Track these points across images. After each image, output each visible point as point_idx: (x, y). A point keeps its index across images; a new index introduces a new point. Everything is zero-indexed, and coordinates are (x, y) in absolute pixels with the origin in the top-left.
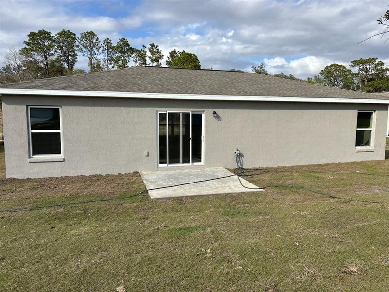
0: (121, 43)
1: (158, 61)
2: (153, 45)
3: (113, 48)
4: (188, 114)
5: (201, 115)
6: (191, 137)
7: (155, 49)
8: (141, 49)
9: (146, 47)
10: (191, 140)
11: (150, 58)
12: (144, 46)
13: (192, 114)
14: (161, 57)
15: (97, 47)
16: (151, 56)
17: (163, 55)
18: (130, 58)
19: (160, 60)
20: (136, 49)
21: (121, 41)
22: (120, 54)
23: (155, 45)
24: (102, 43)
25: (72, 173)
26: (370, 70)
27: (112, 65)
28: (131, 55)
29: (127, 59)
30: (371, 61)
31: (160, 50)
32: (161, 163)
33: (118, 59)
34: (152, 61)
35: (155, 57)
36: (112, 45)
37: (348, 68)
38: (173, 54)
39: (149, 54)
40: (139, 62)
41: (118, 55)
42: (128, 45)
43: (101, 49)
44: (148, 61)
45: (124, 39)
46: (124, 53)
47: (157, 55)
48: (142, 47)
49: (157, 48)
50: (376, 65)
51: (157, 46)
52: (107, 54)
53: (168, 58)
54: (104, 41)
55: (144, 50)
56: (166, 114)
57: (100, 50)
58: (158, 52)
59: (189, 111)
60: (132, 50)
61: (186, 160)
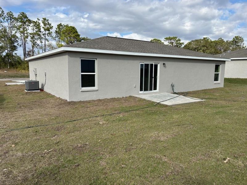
0: (21, 15)
1: (49, 30)
2: (45, 19)
3: (15, 18)
4: (153, 64)
5: (157, 65)
6: (153, 76)
7: (46, 22)
8: (36, 21)
9: (39, 20)
10: (153, 79)
11: (43, 27)
12: (38, 19)
13: (154, 65)
14: (51, 28)
15: (3, 17)
16: (44, 26)
17: (52, 27)
18: (29, 27)
19: (50, 30)
20: (33, 20)
21: (21, 14)
22: (21, 23)
23: (47, 19)
24: (5, 14)
25: (101, 98)
26: (174, 43)
27: (15, 31)
28: (30, 25)
29: (27, 27)
30: (174, 38)
31: (50, 23)
32: (140, 91)
33: (20, 27)
34: (45, 30)
35: (47, 27)
36: (14, 17)
37: (162, 42)
38: (60, 26)
39: (42, 25)
40: (36, 30)
41: (19, 24)
42: (26, 17)
43: (6, 18)
44: (42, 30)
45: (23, 13)
46: (25, 23)
47: (48, 26)
48: (37, 20)
49: (48, 21)
50: (177, 41)
51: (48, 20)
52: (10, 23)
53: (56, 29)
54: (7, 13)
55: (38, 22)
56: (143, 64)
57: (5, 20)
58: (49, 24)
59: (154, 62)
60: (30, 21)
61: (151, 89)
